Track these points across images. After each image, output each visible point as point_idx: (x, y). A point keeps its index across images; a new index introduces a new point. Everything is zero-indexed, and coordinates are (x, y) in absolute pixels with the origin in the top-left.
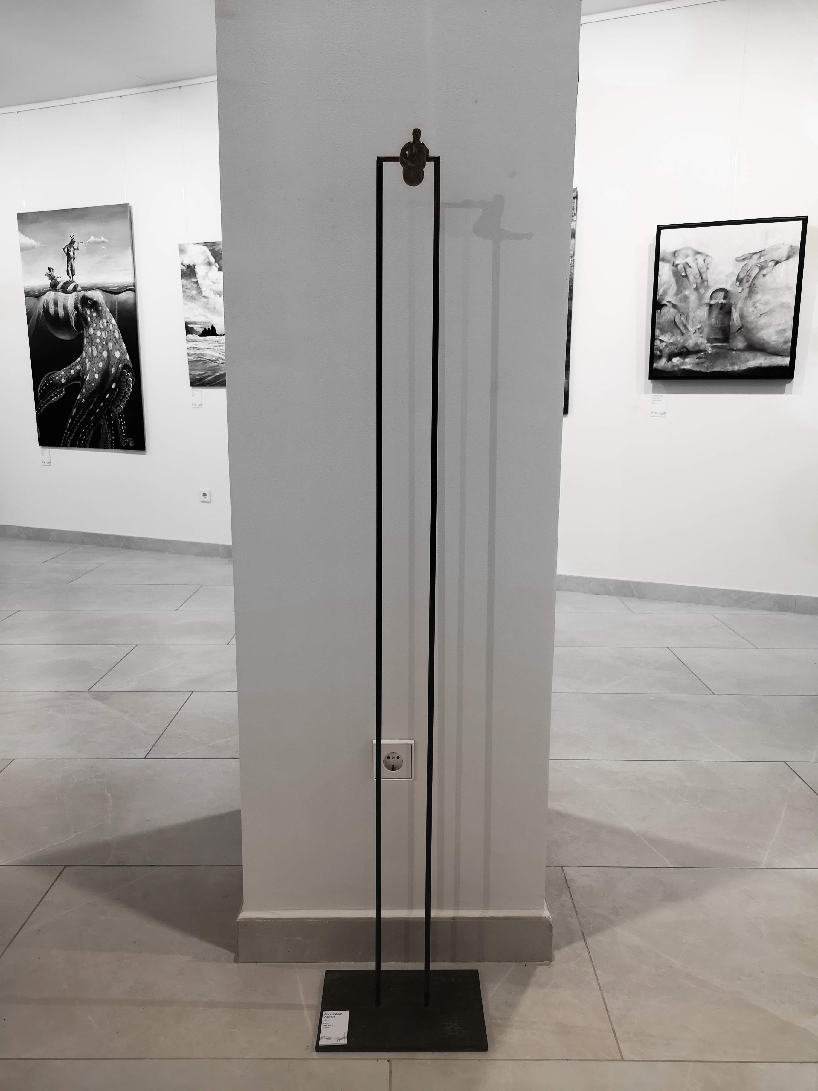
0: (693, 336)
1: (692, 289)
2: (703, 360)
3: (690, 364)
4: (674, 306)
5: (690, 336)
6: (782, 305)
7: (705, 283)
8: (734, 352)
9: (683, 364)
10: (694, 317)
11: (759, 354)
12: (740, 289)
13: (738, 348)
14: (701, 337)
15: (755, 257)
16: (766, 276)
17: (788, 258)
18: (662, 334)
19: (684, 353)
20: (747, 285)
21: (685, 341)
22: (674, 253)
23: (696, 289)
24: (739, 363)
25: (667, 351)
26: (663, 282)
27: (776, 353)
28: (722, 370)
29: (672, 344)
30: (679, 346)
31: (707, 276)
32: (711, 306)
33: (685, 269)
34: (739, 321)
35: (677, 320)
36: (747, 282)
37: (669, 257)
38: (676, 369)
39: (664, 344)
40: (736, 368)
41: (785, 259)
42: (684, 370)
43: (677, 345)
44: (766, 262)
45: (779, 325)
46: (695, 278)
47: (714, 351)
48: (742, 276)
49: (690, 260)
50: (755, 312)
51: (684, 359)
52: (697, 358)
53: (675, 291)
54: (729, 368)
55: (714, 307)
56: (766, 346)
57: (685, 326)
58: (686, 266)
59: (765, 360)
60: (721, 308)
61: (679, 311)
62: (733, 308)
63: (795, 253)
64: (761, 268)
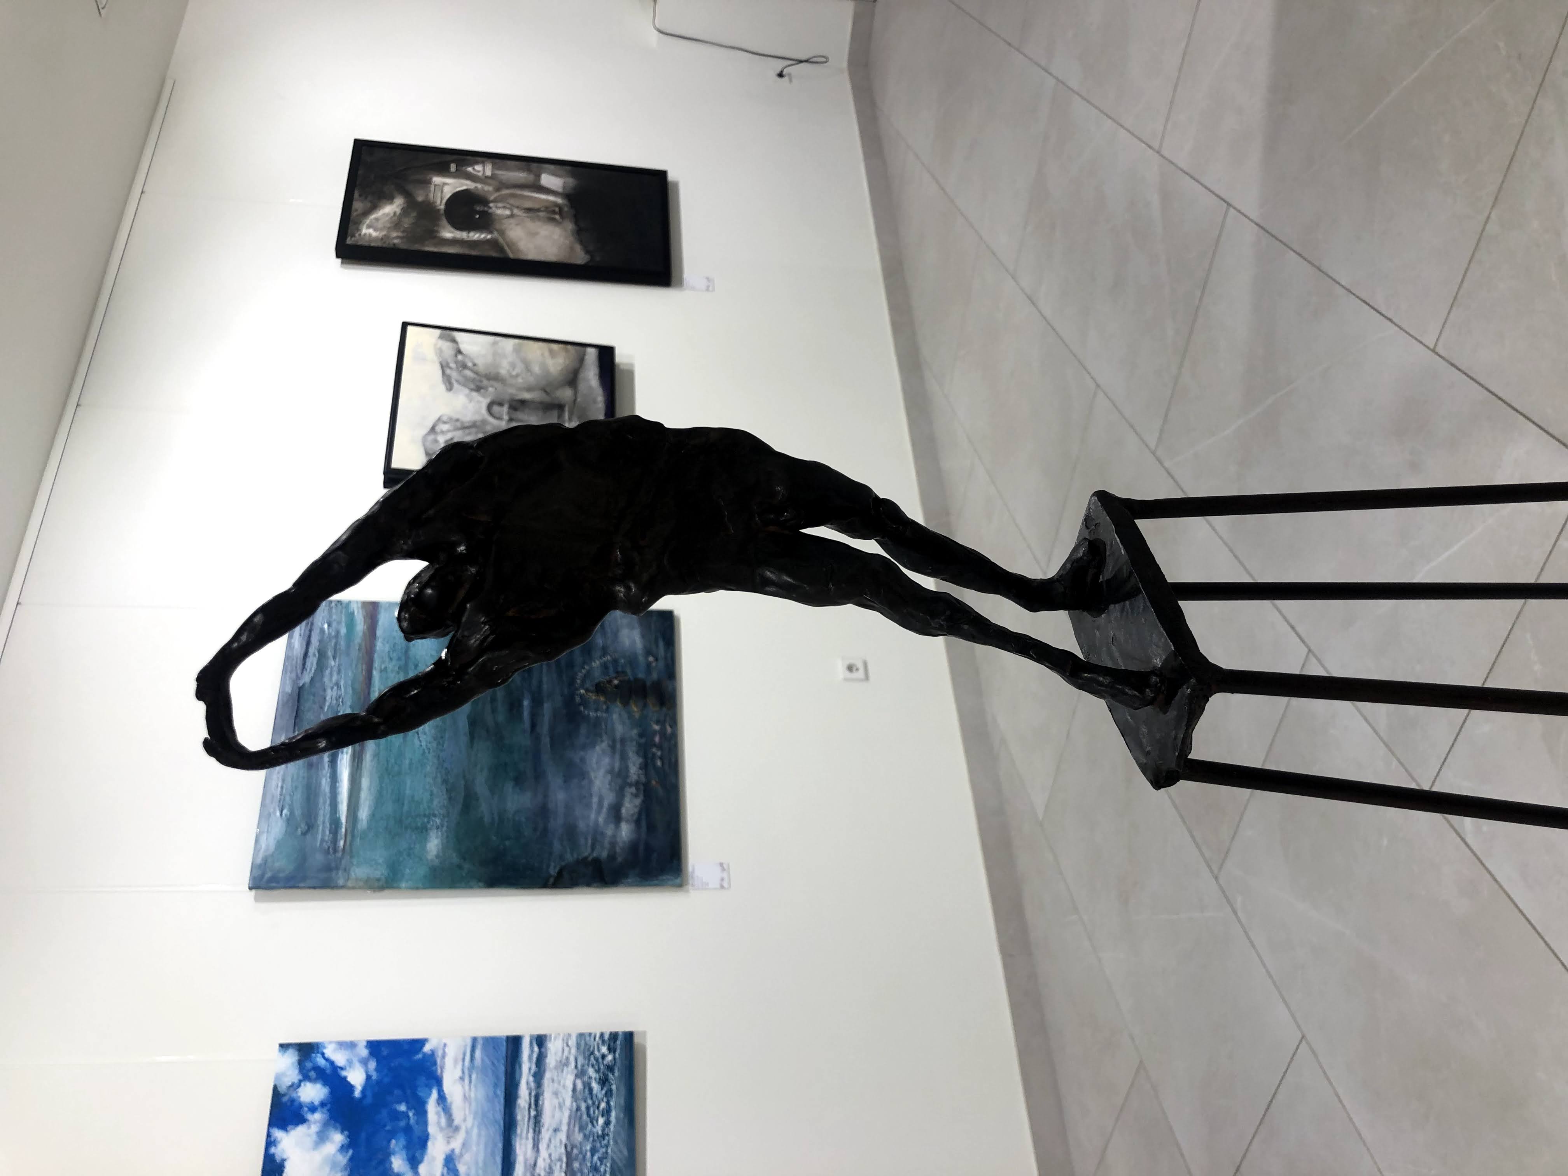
8: (578, 398)
11: (581, 375)
12: (490, 389)
13: (573, 396)
15: (448, 372)
16: (476, 363)
20: (486, 382)
27: (582, 359)
31: (467, 421)
34: (535, 392)
44: (456, 364)
45: (542, 354)
49: (441, 438)
50: (524, 376)
56: (571, 368)
60: (515, 409)
62: (516, 398)
63: (449, 336)
64: (465, 366)
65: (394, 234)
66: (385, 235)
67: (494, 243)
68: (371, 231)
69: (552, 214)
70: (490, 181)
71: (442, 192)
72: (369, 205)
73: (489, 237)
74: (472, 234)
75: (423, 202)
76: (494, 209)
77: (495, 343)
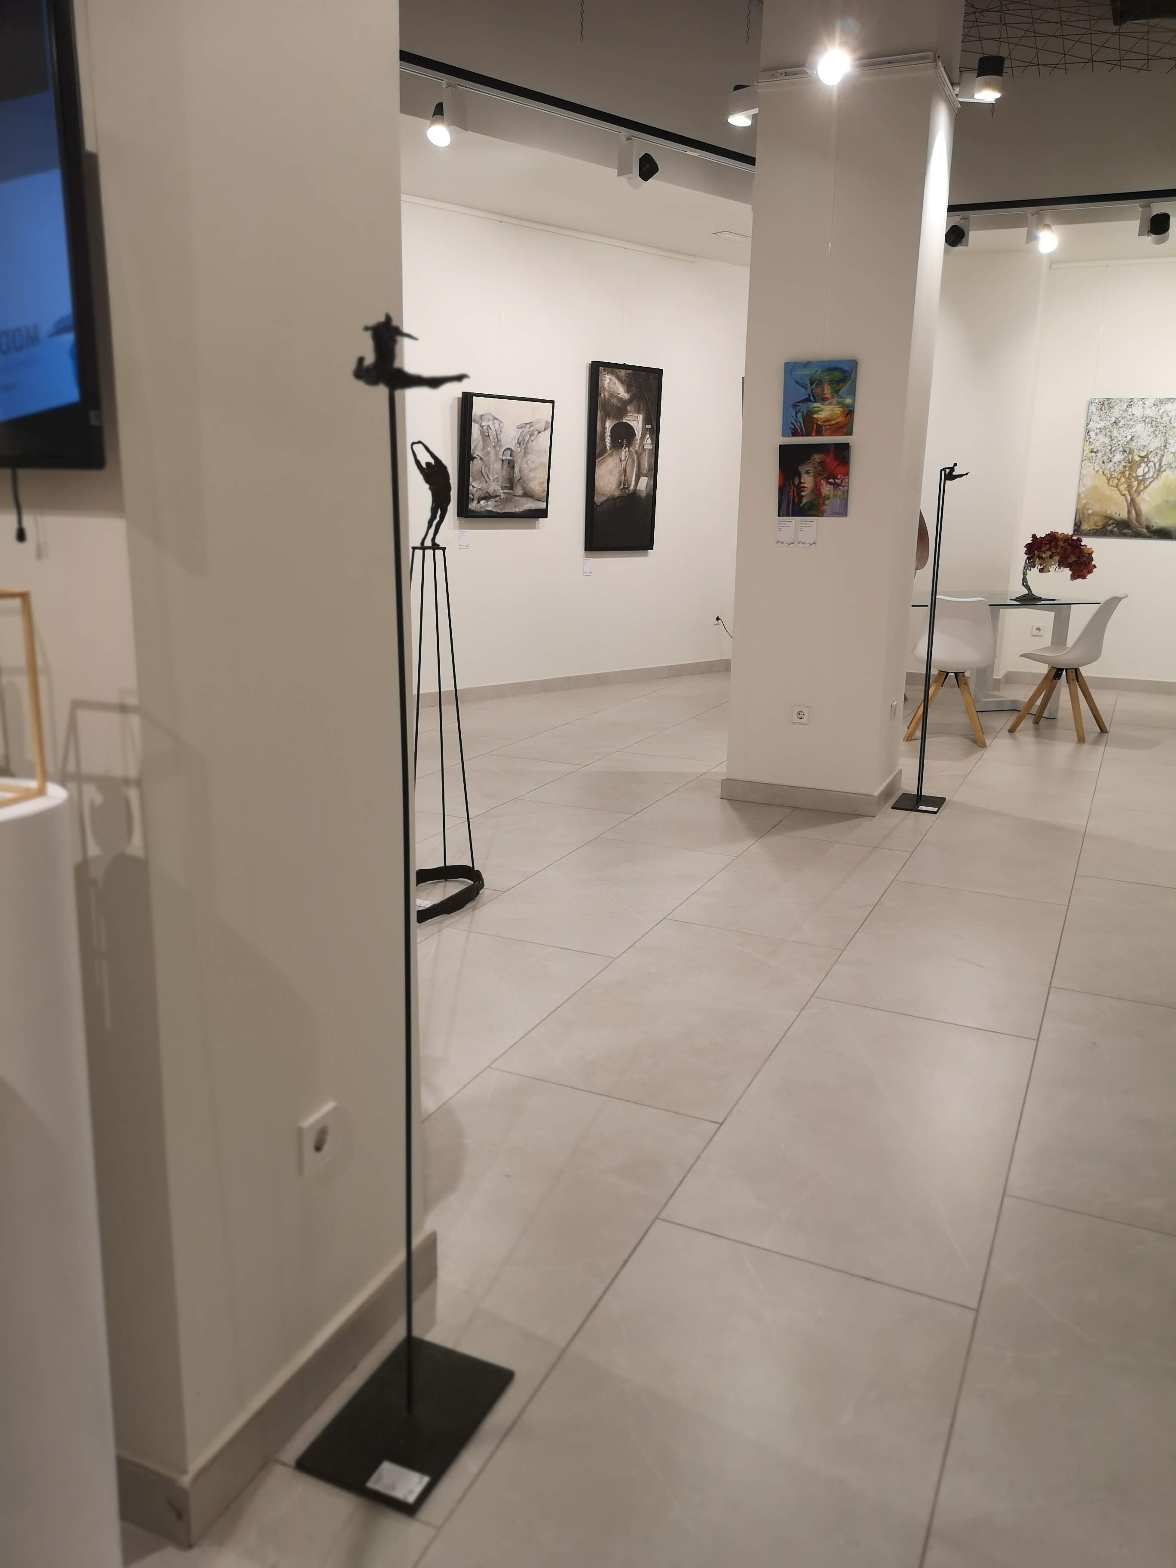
0: (493, 484)
1: (492, 447)
2: (499, 503)
3: (491, 506)
4: (481, 459)
5: (491, 484)
6: (542, 464)
7: (500, 443)
8: (516, 498)
9: (487, 506)
10: (493, 469)
11: (529, 499)
12: (520, 449)
13: (518, 495)
14: (498, 485)
15: (528, 426)
16: (534, 441)
17: (545, 430)
18: (474, 481)
19: (487, 497)
20: (523, 447)
21: (488, 488)
22: (482, 416)
23: (494, 447)
24: (519, 506)
25: (477, 495)
26: (474, 439)
27: (539, 500)
28: (510, 511)
29: (480, 489)
30: (485, 491)
31: (500, 438)
32: (503, 461)
33: (488, 430)
34: (519, 474)
35: (483, 471)
36: (523, 444)
37: (478, 419)
38: (483, 510)
39: (475, 489)
40: (517, 510)
41: (543, 430)
42: (488, 510)
43: (483, 490)
44: (533, 430)
45: (540, 478)
46: (494, 438)
47: (505, 496)
48: (520, 440)
49: (490, 423)
50: (528, 468)
51: (487, 502)
52: (495, 502)
53: (482, 447)
54: (514, 510)
55: (505, 461)
56: (533, 494)
57: (488, 475)
58: (489, 429)
59: (533, 504)
60: (509, 463)
61: (484, 463)
62: (515, 464)
63: (548, 427)
64: (531, 436)
65: (606, 394)
66: (606, 389)
67: (604, 450)
68: (608, 381)
69: (623, 484)
70: (641, 447)
71: (633, 420)
72: (623, 379)
73: (608, 448)
74: (609, 438)
75: (627, 410)
76: (625, 450)
77: (545, 452)
